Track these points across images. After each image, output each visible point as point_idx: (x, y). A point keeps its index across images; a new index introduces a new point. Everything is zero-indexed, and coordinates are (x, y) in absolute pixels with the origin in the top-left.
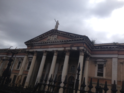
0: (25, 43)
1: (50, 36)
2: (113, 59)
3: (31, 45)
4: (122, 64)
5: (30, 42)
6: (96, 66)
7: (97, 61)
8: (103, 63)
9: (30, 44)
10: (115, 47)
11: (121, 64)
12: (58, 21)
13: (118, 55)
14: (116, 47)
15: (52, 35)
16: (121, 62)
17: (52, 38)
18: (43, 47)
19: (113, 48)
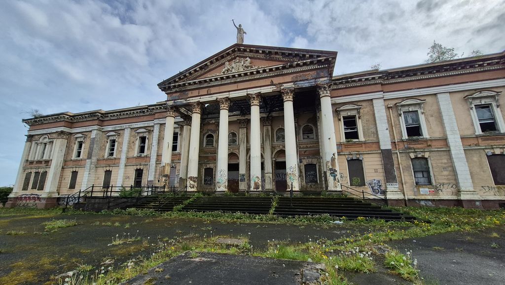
0: (159, 85)
2: (374, 101)
3: (177, 89)
5: (175, 82)
6: (340, 120)
7: (341, 111)
8: (353, 113)
9: (175, 87)
10: (376, 76)
11: (390, 110)
12: (240, 26)
13: (383, 92)
14: (380, 78)
15: (235, 58)
16: (389, 106)
17: (237, 67)
18: (213, 90)
19: (373, 78)
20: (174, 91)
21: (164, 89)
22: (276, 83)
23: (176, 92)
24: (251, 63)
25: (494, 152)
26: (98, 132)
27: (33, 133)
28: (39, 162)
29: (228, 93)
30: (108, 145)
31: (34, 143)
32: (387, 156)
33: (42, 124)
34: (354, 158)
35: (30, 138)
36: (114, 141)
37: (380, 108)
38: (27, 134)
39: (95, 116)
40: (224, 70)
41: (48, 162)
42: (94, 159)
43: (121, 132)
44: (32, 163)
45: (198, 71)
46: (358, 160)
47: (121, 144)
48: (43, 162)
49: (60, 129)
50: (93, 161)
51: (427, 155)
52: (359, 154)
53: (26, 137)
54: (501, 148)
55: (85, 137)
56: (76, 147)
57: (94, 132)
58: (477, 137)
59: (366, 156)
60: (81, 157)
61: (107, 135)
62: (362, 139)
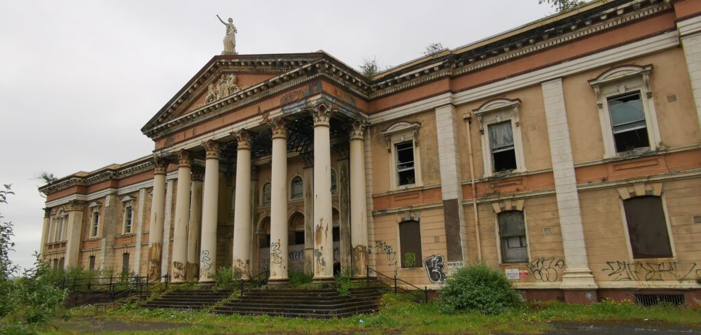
1: (214, 82)
2: (438, 112)
3: (162, 133)
4: (470, 123)
5: (159, 123)
6: (390, 151)
7: (390, 135)
8: (409, 137)
9: (158, 130)
10: (435, 65)
11: (468, 124)
12: (231, 20)
13: (454, 93)
14: (441, 67)
15: (219, 77)
16: (464, 117)
18: (199, 130)
19: (432, 70)
20: (159, 136)
21: (149, 135)
22: (262, 110)
23: (162, 137)
24: (237, 82)
25: (635, 193)
26: (113, 197)
27: (49, 206)
28: (57, 245)
29: (212, 133)
30: (125, 216)
31: (51, 218)
32: (450, 209)
33: (57, 191)
34: (407, 218)
35: (48, 211)
36: (129, 209)
37: (444, 123)
38: (45, 207)
39: (106, 175)
40: (207, 97)
41: (64, 244)
42: (110, 237)
43: (135, 195)
44: (50, 246)
45: (181, 103)
46: (412, 221)
47: (136, 212)
48: (61, 245)
49: (74, 197)
50: (109, 240)
51: (519, 205)
52: (414, 211)
53: (44, 212)
54: (646, 183)
55: (100, 207)
56: (92, 220)
57: (108, 198)
58: (607, 163)
59: (423, 214)
60: (97, 236)
61: (123, 200)
62: (419, 182)
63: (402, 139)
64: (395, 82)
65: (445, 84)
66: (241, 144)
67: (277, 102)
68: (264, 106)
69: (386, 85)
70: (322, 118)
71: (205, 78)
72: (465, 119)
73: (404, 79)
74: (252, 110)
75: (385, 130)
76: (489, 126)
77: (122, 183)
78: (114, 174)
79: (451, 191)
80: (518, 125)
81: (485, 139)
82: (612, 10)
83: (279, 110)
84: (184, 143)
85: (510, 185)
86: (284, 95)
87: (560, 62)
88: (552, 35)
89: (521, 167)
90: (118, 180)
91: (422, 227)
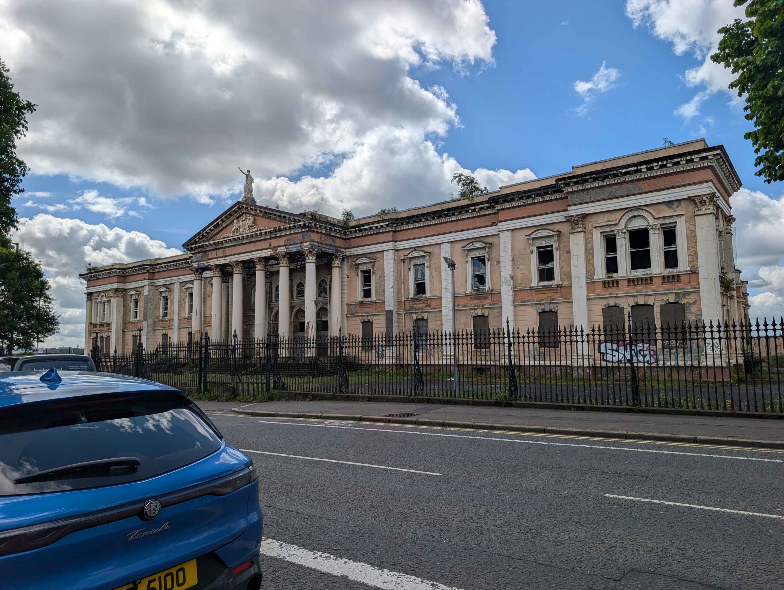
0: (183, 245)
1: (237, 218)
2: (386, 253)
3: (199, 250)
4: (404, 262)
5: (196, 242)
6: (358, 275)
7: (358, 265)
8: (369, 267)
9: (196, 248)
10: (384, 224)
11: (402, 263)
12: (249, 171)
13: (395, 242)
15: (242, 215)
16: (401, 258)
18: (228, 251)
20: (196, 251)
21: (189, 250)
22: (273, 246)
23: (199, 252)
24: (254, 222)
25: (478, 313)
26: (150, 287)
27: (91, 290)
28: (102, 325)
29: (237, 256)
30: (162, 303)
31: (93, 302)
32: (389, 315)
33: (98, 279)
34: (366, 320)
35: (90, 295)
36: (166, 298)
37: (389, 261)
38: (86, 292)
39: (144, 269)
40: (233, 229)
41: (109, 325)
42: (150, 320)
43: (171, 286)
44: (95, 326)
45: (213, 230)
46: (369, 321)
47: (172, 301)
48: (105, 325)
49: (115, 286)
50: (149, 323)
51: (425, 316)
52: (370, 315)
53: (86, 296)
54: (482, 308)
55: (139, 295)
56: (132, 305)
57: (146, 288)
58: (467, 296)
59: (375, 317)
60: (138, 319)
61: (159, 290)
62: (373, 298)
63: (365, 268)
64: (360, 230)
65: (390, 236)
66: (258, 267)
67: (282, 241)
68: (274, 243)
69: (356, 231)
70: (311, 258)
71: (231, 215)
72: (402, 260)
73: (366, 229)
74: (266, 244)
75: (355, 261)
76: (414, 265)
77: (156, 276)
78: (151, 268)
79: (390, 305)
80: (428, 267)
81: (412, 273)
82: (473, 208)
83: (284, 248)
84: (216, 260)
85: (422, 303)
86: (287, 237)
87: (450, 233)
88: (447, 215)
89: (428, 294)
90: (154, 273)
91: (374, 326)
